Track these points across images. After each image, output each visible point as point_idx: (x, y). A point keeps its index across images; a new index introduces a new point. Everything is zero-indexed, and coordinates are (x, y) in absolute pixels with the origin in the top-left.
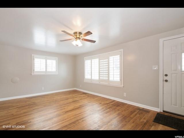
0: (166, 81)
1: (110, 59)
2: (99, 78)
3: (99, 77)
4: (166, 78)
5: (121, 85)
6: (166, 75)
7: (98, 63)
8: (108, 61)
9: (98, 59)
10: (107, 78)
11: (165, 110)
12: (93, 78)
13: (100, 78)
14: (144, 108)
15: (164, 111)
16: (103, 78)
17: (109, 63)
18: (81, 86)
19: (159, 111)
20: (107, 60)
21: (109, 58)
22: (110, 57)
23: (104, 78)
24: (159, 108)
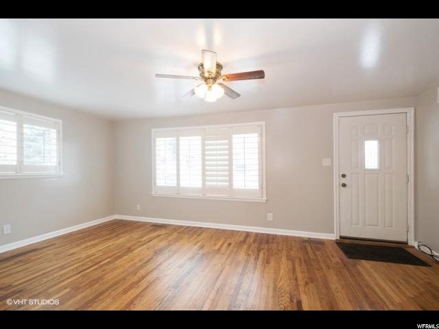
0: (344, 185)
1: (234, 141)
2: (204, 184)
3: (204, 180)
4: (344, 181)
5: (262, 197)
6: (344, 176)
7: (200, 147)
8: (230, 144)
9: (200, 137)
10: (227, 183)
11: (344, 234)
12: (184, 184)
13: (207, 183)
14: (310, 239)
15: (341, 237)
16: (215, 183)
17: (230, 149)
18: (139, 209)
19: (334, 239)
20: (227, 141)
21: (232, 138)
22: (234, 136)
23: (218, 183)
24: (334, 233)
